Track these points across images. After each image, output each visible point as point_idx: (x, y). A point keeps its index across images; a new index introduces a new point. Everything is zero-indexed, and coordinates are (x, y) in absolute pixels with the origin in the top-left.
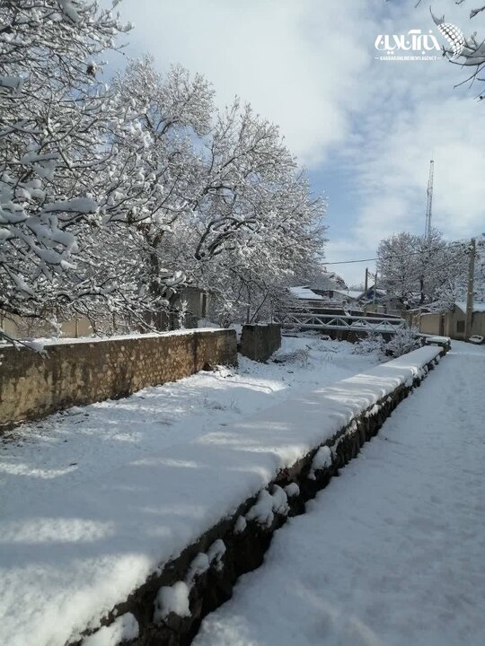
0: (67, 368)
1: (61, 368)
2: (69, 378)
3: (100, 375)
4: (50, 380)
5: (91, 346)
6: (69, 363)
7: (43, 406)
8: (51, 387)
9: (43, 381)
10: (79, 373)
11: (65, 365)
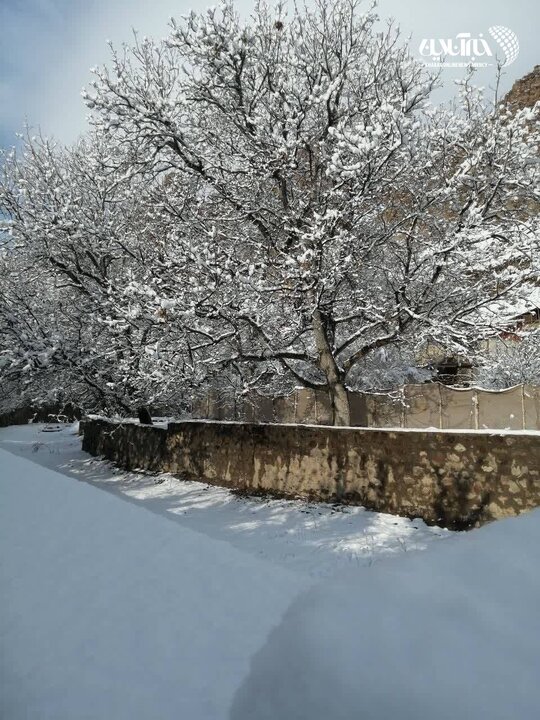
0: (356, 458)
1: (347, 457)
2: (358, 470)
3: (407, 479)
4: (334, 465)
5: (391, 435)
6: (358, 452)
7: (326, 492)
8: (335, 474)
9: (326, 464)
10: (372, 467)
11: (352, 453)
